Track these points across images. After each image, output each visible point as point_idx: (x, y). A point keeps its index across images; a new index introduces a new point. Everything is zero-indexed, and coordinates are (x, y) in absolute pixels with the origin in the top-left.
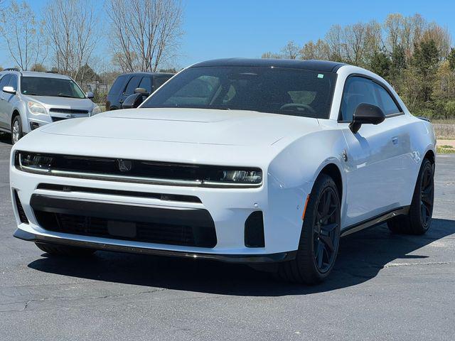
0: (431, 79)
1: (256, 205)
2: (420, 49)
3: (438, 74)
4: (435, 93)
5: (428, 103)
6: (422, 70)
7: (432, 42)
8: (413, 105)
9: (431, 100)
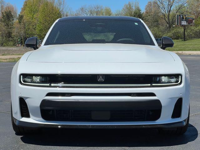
0: (10, 28)
1: (181, 95)
2: (5, 14)
3: (14, 26)
4: (13, 34)
5: (10, 39)
6: (7, 24)
7: (10, 12)
8: (4, 40)
9: (12, 37)
